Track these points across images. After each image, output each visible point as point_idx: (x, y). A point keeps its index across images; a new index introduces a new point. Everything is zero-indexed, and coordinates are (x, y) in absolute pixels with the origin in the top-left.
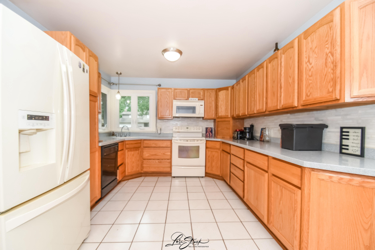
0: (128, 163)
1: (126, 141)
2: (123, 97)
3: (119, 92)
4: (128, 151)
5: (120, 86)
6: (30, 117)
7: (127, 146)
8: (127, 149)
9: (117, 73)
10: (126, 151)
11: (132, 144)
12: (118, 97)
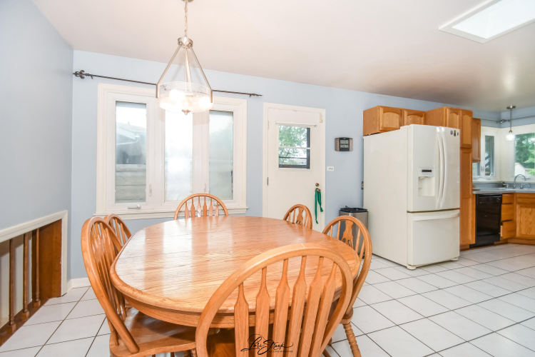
0: (521, 222)
1: (517, 193)
2: (517, 136)
3: (511, 131)
4: (521, 207)
5: (513, 122)
6: (424, 171)
7: (519, 200)
8: (519, 203)
9: (509, 108)
10: (518, 206)
11: (528, 198)
12: (511, 137)
